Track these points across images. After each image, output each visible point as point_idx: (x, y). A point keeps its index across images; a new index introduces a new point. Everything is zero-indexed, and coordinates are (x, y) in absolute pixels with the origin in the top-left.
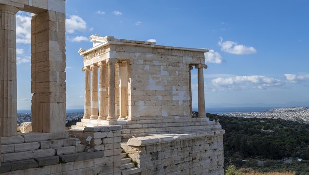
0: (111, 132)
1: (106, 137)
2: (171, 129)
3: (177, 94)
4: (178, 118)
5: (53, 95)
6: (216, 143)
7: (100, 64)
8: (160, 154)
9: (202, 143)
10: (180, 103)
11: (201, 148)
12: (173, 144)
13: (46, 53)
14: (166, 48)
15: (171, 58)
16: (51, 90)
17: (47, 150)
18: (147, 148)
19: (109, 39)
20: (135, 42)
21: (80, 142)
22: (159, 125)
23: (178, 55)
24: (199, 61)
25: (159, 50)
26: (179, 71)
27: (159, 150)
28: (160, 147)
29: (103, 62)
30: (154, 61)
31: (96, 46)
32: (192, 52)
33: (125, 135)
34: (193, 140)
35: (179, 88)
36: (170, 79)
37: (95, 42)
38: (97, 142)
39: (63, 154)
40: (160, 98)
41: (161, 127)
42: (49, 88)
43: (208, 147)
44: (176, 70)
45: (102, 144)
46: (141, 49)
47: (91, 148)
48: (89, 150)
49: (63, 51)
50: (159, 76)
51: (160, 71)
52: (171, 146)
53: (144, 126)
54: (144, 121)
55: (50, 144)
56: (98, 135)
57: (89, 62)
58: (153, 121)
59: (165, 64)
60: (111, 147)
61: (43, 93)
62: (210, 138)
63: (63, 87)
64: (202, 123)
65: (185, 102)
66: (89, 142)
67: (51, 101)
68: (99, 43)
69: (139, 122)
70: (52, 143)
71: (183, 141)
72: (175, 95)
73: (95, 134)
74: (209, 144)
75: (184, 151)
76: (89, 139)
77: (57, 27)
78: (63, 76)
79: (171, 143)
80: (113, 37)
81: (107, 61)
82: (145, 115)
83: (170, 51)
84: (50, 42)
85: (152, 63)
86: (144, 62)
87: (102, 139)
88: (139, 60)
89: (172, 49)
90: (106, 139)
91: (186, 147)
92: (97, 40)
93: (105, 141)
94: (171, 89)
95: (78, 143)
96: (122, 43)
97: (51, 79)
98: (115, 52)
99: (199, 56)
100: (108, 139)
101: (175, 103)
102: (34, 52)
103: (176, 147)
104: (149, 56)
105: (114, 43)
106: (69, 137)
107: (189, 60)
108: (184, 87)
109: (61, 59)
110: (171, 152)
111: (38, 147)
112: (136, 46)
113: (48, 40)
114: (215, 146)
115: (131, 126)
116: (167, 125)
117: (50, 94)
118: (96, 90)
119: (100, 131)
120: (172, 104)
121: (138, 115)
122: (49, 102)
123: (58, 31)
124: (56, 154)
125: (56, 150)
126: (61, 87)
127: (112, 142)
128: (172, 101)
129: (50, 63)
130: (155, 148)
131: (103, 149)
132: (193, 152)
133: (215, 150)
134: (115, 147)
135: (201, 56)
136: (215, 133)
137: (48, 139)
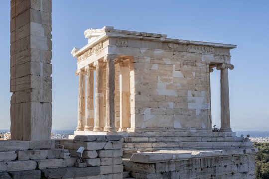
0: (109, 143)
1: (103, 149)
2: (187, 144)
3: (193, 101)
4: (195, 131)
5: (34, 92)
6: (245, 165)
7: (96, 63)
8: (174, 174)
9: (228, 163)
10: (198, 112)
11: (226, 169)
12: (190, 163)
13: (27, 40)
14: (180, 42)
15: (187, 56)
16: (33, 86)
17: (26, 161)
18: (158, 166)
19: (108, 30)
20: (141, 34)
21: (69, 154)
22: (170, 139)
23: (195, 51)
24: (223, 60)
25: (171, 45)
26: (196, 71)
27: (173, 169)
28: (174, 165)
29: (101, 61)
30: (163, 59)
31: (91, 42)
32: (213, 49)
33: (127, 149)
34: (217, 159)
35: (196, 93)
36: (185, 82)
37: (91, 37)
38: (92, 155)
39: (47, 168)
40: (172, 105)
41: (173, 142)
42: (30, 83)
43: (235, 168)
44: (194, 71)
45: (98, 157)
46: (147, 43)
47: (83, 162)
48: (81, 165)
49: (49, 36)
50: (171, 78)
51: (172, 71)
52: (188, 165)
53: (151, 140)
54: (151, 134)
55: (31, 155)
56: (91, 146)
57: (83, 63)
58: (163, 134)
59: (179, 63)
60: (109, 161)
61: (23, 91)
62: (238, 157)
63: (49, 83)
64: (227, 139)
65: (204, 111)
66: (80, 153)
67: (32, 100)
68: (96, 38)
69: (144, 134)
70: (33, 153)
71: (204, 159)
72: (190, 102)
73: (88, 144)
74: (237, 165)
75: (205, 173)
76: (81, 150)
77: (41, 5)
78: (48, 69)
79: (188, 161)
80: (113, 28)
81: (105, 58)
82: (151, 126)
83: (185, 47)
84: (32, 24)
85: (161, 61)
86: (151, 59)
87: (98, 151)
88: (145, 57)
89: (188, 44)
90: (103, 151)
91: (208, 167)
92: (93, 35)
93: (102, 154)
94: (187, 94)
95: (66, 155)
96: (123, 36)
97: (33, 71)
98: (114, 48)
99: (222, 54)
100: (106, 151)
101: (191, 112)
102: (14, 40)
103: (195, 167)
104: (158, 52)
105: (114, 35)
106: (56, 147)
107: (210, 57)
108: (202, 92)
109: (45, 47)
110: (188, 173)
111: (15, 158)
112: (141, 40)
113: (30, 22)
114: (244, 168)
115: (134, 139)
116: (181, 139)
117: (31, 91)
118: (92, 97)
119: (95, 141)
120: (187, 113)
121: (143, 126)
122: (30, 101)
123: (42, 10)
124: (37, 168)
125: (37, 163)
126: (45, 82)
127: (110, 155)
128: (187, 110)
129: (32, 50)
130: (167, 166)
131: (99, 164)
132: (217, 174)
133: (245, 173)
134: (115, 162)
135: (226, 54)
136: (244, 151)
137: (28, 148)
